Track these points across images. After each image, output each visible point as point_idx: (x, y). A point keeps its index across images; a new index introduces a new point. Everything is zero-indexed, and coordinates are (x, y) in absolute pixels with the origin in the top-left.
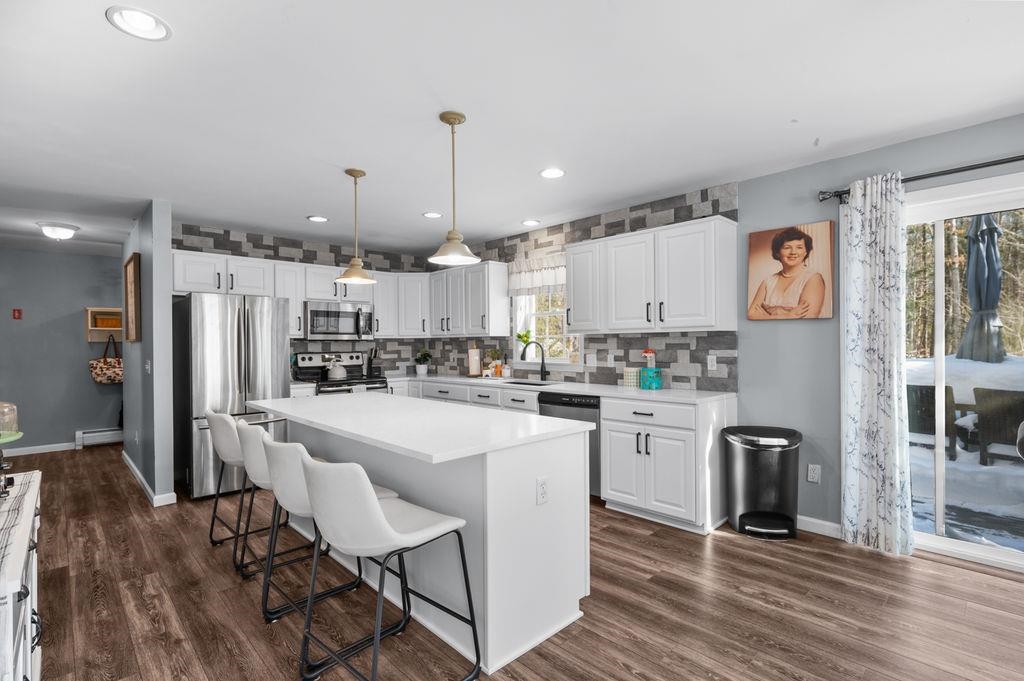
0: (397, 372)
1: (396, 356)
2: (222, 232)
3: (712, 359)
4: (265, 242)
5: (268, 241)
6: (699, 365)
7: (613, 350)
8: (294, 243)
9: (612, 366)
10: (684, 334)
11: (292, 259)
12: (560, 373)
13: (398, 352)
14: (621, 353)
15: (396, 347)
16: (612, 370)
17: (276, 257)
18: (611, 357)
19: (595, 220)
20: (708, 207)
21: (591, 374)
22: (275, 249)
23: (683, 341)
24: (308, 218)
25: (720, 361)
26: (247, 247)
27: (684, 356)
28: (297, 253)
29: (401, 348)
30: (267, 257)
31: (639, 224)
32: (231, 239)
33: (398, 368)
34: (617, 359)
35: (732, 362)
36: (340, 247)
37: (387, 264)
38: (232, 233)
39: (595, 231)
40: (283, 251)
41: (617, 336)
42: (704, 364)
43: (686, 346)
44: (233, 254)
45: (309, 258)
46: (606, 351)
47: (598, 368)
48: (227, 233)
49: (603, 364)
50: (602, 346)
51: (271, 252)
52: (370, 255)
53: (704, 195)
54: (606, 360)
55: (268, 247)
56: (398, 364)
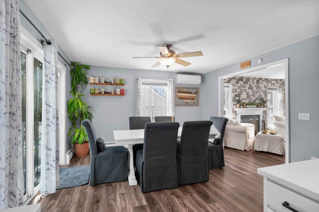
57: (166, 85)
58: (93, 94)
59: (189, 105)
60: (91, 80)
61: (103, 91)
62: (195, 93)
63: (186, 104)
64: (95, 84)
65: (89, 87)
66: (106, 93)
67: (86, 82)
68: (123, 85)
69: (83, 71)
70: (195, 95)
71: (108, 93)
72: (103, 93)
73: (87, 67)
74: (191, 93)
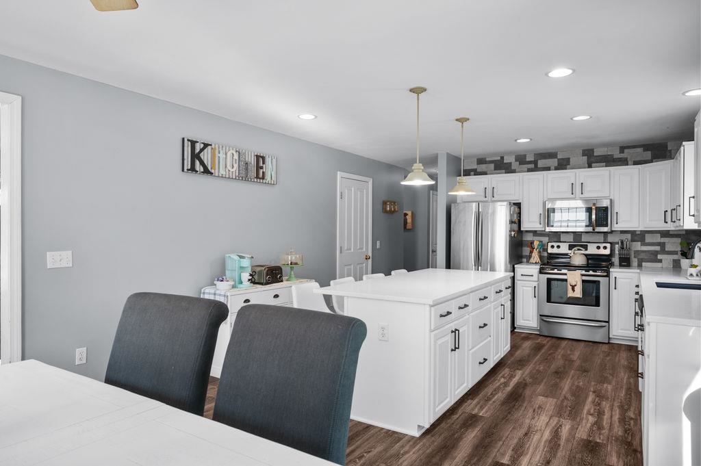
0: (659, 265)
1: (658, 248)
2: (499, 158)
4: (528, 159)
5: (530, 158)
8: (551, 155)
11: (548, 169)
13: (662, 245)
15: (658, 239)
17: (536, 169)
22: (535, 163)
24: (516, 140)
26: (515, 165)
28: (553, 162)
29: (663, 240)
30: (529, 170)
32: (505, 161)
33: (660, 261)
36: (592, 150)
37: (648, 155)
38: (505, 158)
40: (541, 163)
44: (506, 173)
45: (563, 165)
48: (502, 158)
51: (532, 166)
52: (626, 151)
55: (530, 162)
56: (659, 257)
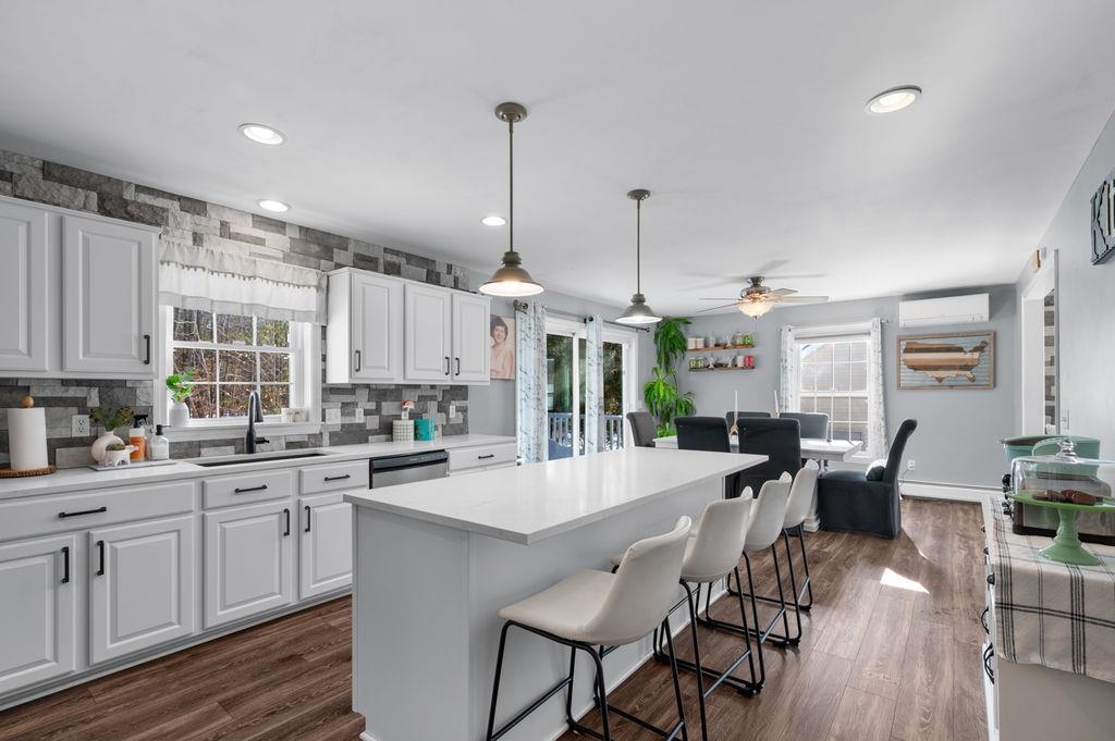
3: (452, 409)
6: (443, 414)
7: (364, 403)
9: (362, 421)
10: (433, 387)
12: (279, 438)
14: (372, 406)
16: (361, 426)
18: (359, 411)
19: (342, 242)
20: (450, 279)
21: (332, 435)
23: (431, 393)
25: (458, 410)
27: (433, 406)
31: (392, 270)
34: (367, 413)
35: (463, 410)
39: (339, 256)
41: (368, 386)
42: (447, 413)
43: (433, 398)
46: (355, 404)
47: (343, 426)
49: (348, 420)
50: (349, 399)
53: (450, 267)
54: (354, 415)
57: (865, 334)
58: (695, 369)
59: (952, 387)
60: (691, 343)
61: (711, 362)
62: (980, 349)
63: (937, 383)
64: (696, 350)
65: (690, 357)
66: (718, 366)
67: (684, 349)
68: (751, 345)
69: (682, 328)
70: (976, 355)
71: (721, 365)
72: (711, 366)
73: (686, 321)
74: (960, 350)
